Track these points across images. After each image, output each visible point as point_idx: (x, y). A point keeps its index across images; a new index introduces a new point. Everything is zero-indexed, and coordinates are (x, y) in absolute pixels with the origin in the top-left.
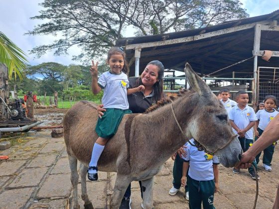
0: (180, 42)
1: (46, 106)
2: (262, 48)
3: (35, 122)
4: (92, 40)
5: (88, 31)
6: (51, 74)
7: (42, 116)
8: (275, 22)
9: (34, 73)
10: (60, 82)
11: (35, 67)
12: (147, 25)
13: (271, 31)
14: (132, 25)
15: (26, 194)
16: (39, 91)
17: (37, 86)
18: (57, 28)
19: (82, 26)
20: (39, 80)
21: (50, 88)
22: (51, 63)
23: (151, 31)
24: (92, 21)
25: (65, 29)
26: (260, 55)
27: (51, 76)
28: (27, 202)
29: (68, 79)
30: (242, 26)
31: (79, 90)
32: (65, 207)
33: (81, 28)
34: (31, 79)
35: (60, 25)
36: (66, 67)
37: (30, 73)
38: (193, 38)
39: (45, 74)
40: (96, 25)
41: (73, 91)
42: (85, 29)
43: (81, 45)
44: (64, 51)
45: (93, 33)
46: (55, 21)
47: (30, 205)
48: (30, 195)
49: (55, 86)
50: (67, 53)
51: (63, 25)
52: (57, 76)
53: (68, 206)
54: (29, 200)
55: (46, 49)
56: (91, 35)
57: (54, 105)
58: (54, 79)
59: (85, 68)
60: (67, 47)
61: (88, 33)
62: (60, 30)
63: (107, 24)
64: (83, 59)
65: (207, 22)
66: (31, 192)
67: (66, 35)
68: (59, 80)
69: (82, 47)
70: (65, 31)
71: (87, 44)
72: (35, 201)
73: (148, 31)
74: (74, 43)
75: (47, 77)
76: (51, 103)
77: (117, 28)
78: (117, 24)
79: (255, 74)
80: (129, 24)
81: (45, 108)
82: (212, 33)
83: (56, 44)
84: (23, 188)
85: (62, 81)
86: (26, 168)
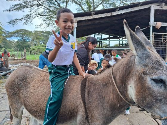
0: (103, 16)
1: (19, 58)
2: (155, 20)
3: (10, 70)
4: (48, 14)
5: (45, 8)
6: (22, 37)
7: (15, 66)
8: (164, 4)
9: (11, 37)
10: (28, 42)
11: (11, 33)
12: (85, 4)
13: (160, 10)
14: (75, 4)
15: (3, 115)
16: (15, 48)
17: (14, 45)
18: (24, 7)
19: (41, 5)
20: (15, 41)
21: (22, 46)
22: (22, 30)
23: (87, 7)
24: (47, 1)
25: (30, 7)
26: (154, 25)
27: (22, 38)
28: (3, 120)
29: (33, 40)
30: (142, 6)
31: (41, 48)
32: (26, 123)
33: (40, 6)
34: (9, 41)
35: (26, 5)
36: (31, 32)
37: (9, 37)
38: (112, 14)
39: (18, 37)
40: (50, 4)
41: (37, 48)
42: (43, 7)
43: (41, 18)
44: (29, 22)
45: (49, 9)
46: (23, 2)
47: (5, 122)
48: (5, 116)
49: (25, 45)
50: (31, 23)
51: (28, 5)
52: (26, 38)
53: (28, 123)
54: (4, 119)
55: (18, 21)
56: (48, 11)
57: (24, 58)
58: (24, 40)
59: (44, 33)
60: (32, 19)
61: (45, 9)
62: (26, 8)
63: (58, 3)
64: (43, 27)
65: (123, 1)
66: (6, 114)
67: (31, 11)
68: (28, 41)
69: (42, 19)
70: (30, 8)
71: (44, 16)
72: (8, 120)
73: (85, 8)
74: (36, 17)
75: (19, 39)
76: (22, 57)
77: (64, 6)
78: (64, 3)
79: (151, 37)
80: (72, 3)
81: (18, 60)
82: (124, 10)
83: (24, 18)
84: (1, 111)
85: (29, 41)
86: (3, 99)
